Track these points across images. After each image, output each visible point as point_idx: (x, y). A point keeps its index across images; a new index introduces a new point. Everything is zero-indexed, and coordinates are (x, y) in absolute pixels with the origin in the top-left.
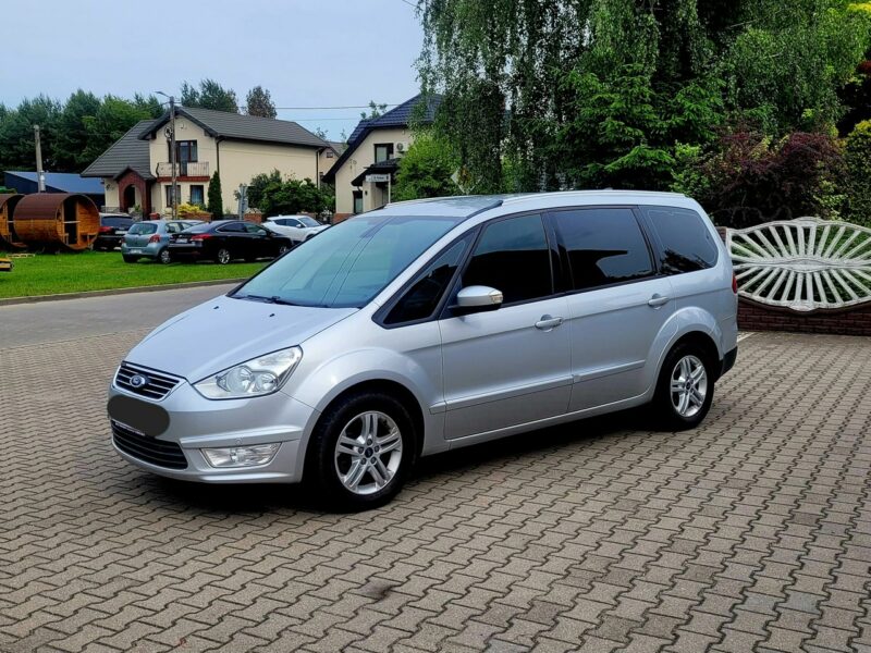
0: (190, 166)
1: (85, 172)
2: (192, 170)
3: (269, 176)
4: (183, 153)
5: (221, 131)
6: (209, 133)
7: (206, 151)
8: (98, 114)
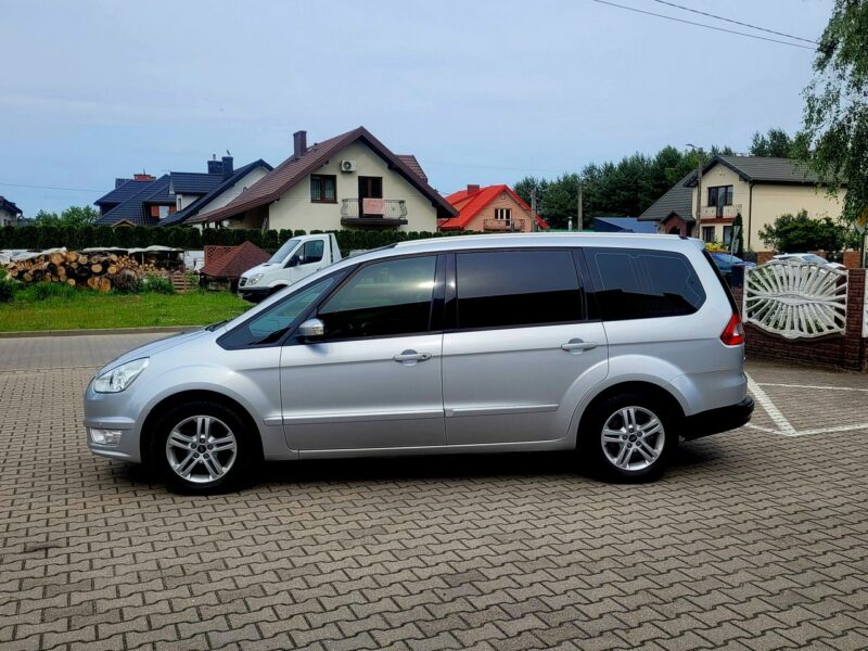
0: (725, 209)
1: (641, 217)
2: (728, 212)
3: (795, 216)
4: (719, 197)
5: (753, 175)
6: (744, 178)
7: (740, 194)
8: (678, 165)
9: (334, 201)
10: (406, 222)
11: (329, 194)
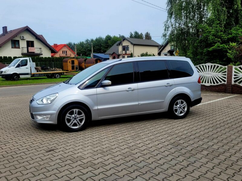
0: (127, 51)
1: (105, 53)
2: (128, 52)
3: (145, 53)
4: (125, 48)
5: (134, 43)
6: (132, 43)
7: (131, 48)
8: (111, 40)
9: (19, 48)
10: (42, 54)
11: (17, 46)
